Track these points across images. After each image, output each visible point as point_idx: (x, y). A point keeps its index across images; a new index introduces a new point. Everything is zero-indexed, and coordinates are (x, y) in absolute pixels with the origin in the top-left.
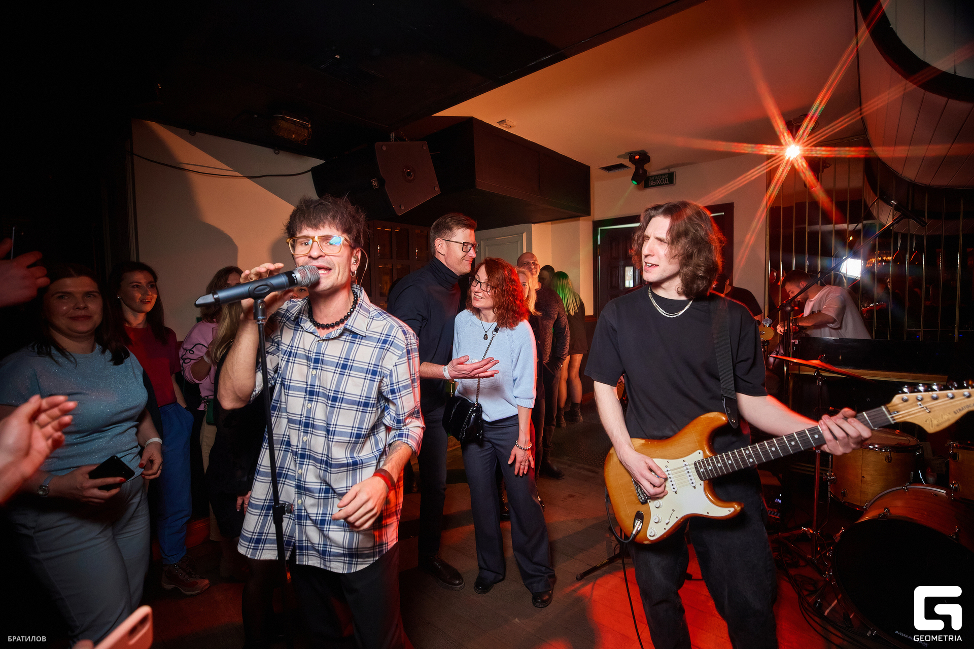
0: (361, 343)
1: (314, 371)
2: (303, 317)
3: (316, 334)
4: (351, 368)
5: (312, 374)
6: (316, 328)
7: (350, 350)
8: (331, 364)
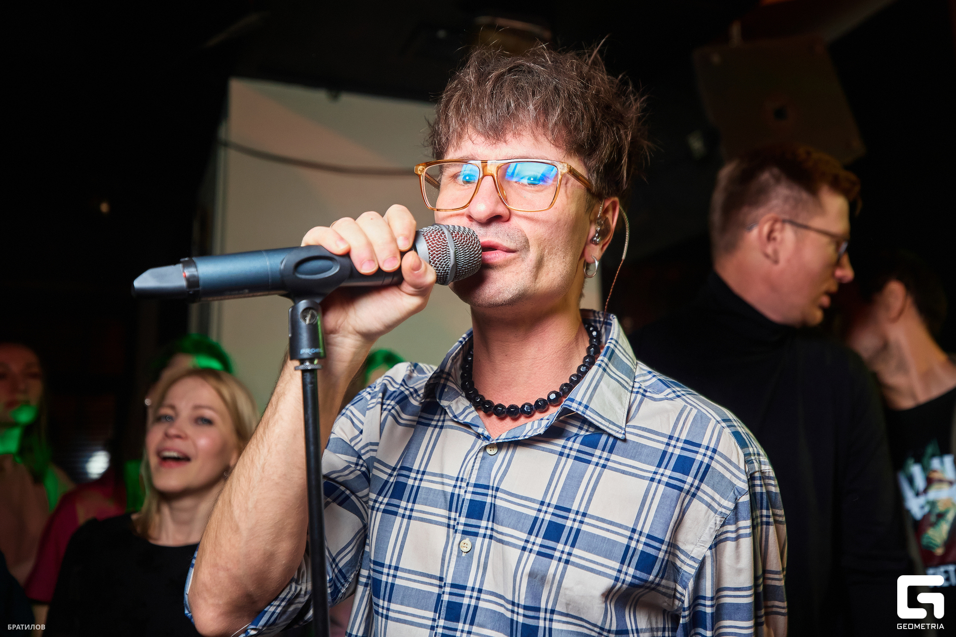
0: (609, 464)
1: (467, 540)
2: (449, 384)
3: (480, 431)
4: (575, 537)
5: (460, 552)
6: (482, 413)
7: (574, 481)
8: (516, 520)
